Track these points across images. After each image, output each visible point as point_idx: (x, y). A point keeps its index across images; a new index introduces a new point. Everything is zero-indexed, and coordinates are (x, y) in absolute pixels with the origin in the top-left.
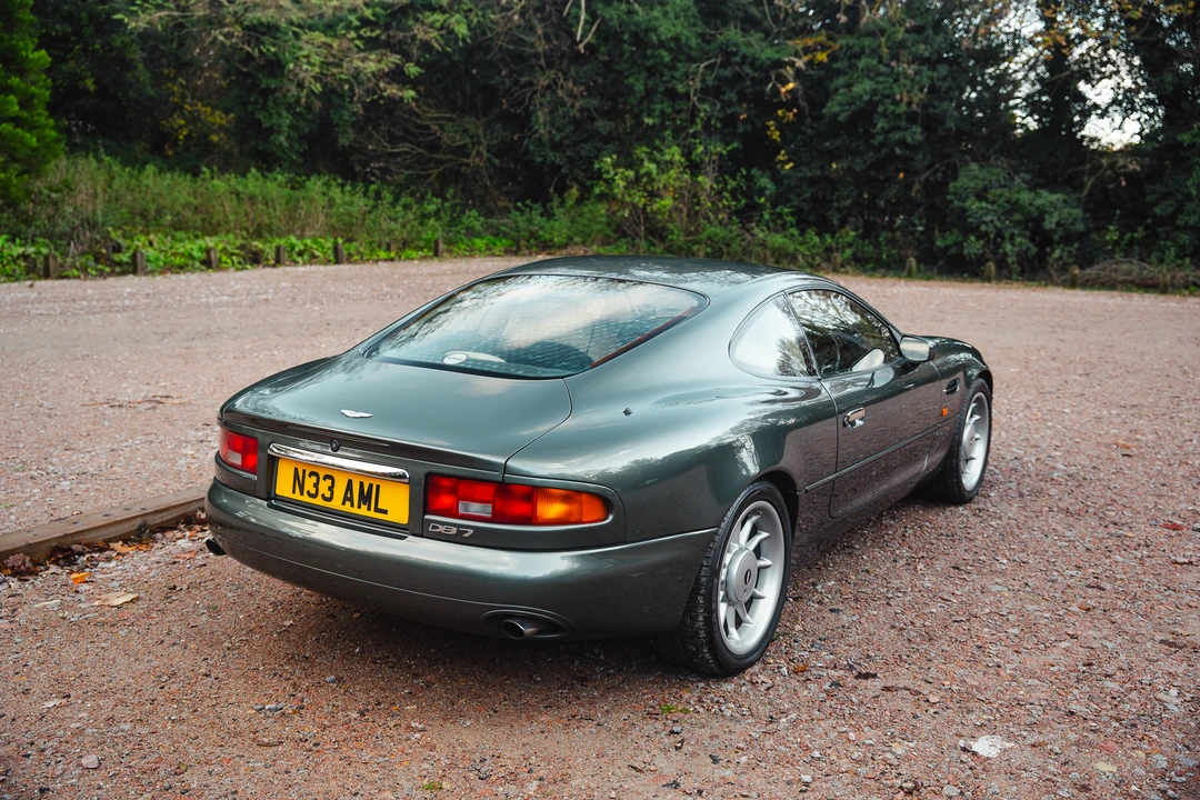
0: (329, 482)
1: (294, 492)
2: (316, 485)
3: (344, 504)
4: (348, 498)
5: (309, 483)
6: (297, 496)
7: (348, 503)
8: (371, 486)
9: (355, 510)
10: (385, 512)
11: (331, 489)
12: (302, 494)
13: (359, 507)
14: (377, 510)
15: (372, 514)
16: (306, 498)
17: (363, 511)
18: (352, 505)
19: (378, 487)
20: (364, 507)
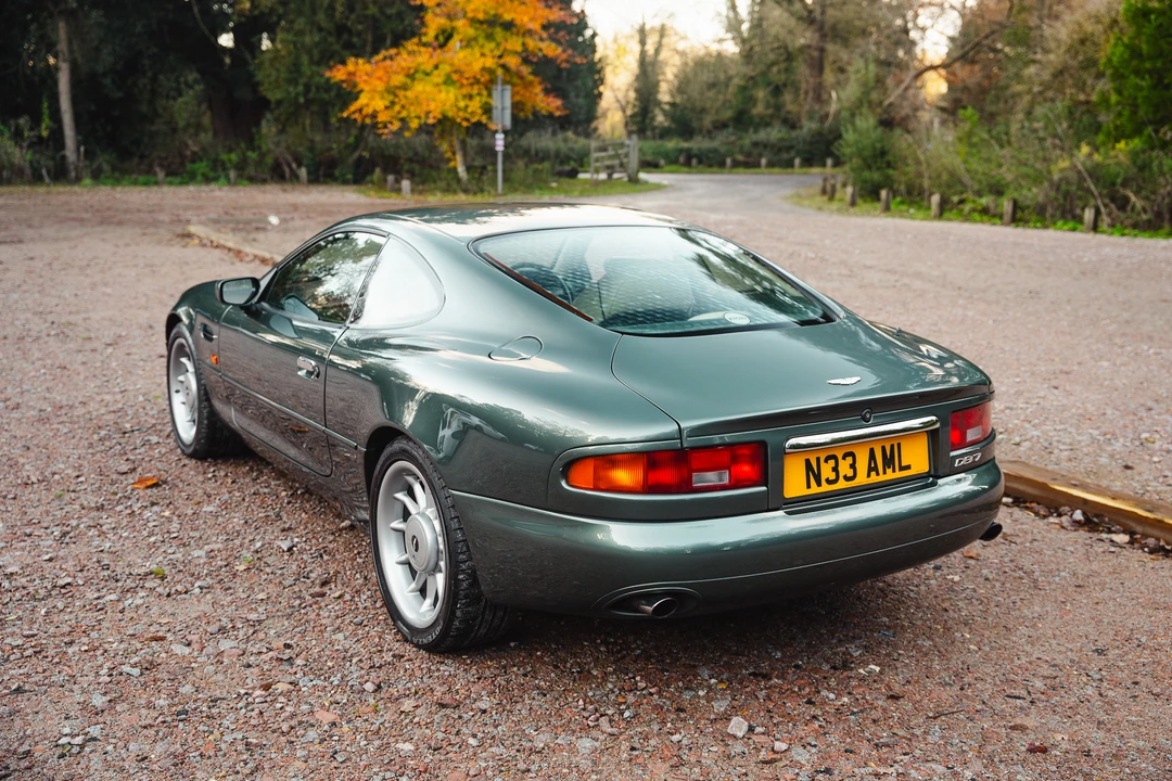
0: (849, 460)
1: (809, 486)
2: (835, 469)
3: (869, 476)
4: (872, 469)
5: (827, 471)
6: (815, 489)
7: (873, 474)
8: (892, 446)
9: (882, 478)
10: (908, 467)
11: (853, 466)
12: (819, 484)
13: (885, 473)
14: (902, 468)
15: (899, 474)
16: (825, 488)
17: (890, 475)
18: (878, 474)
19: (899, 445)
20: (889, 471)
